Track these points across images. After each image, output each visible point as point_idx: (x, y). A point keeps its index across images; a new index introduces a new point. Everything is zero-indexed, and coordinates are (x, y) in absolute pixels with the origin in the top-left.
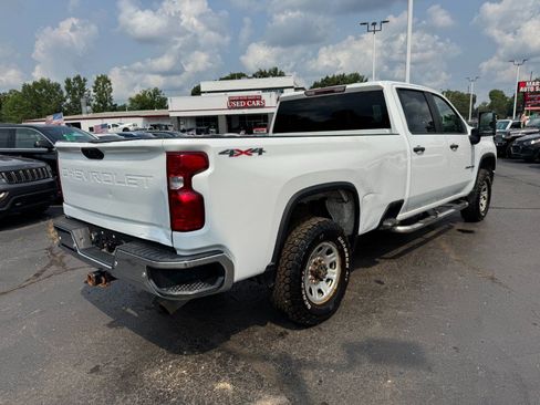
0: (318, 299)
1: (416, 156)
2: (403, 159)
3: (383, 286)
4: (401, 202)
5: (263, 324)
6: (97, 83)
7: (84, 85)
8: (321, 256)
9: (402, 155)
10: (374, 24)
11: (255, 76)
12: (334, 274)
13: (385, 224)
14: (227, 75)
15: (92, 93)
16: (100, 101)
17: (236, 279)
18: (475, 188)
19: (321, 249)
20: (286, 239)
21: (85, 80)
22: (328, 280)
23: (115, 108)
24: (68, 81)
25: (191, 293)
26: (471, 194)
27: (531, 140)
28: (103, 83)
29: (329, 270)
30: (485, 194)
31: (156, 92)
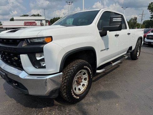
10: (69, 2)
11: (32, 16)
14: (23, 15)
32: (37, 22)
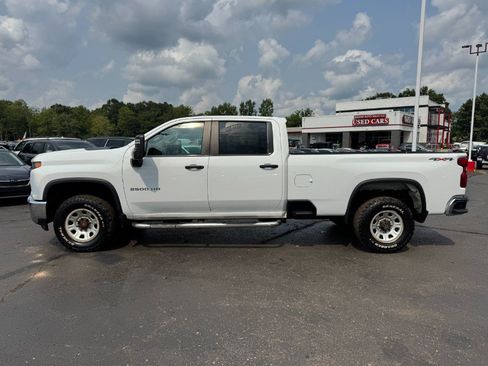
7: (253, 107)
21: (254, 104)
28: (267, 105)
31: (308, 112)
32: (390, 114)
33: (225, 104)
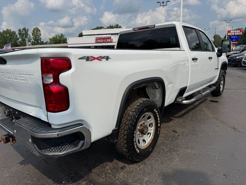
0: (143, 145)
1: (193, 63)
2: (187, 65)
3: (177, 134)
4: (186, 88)
5: (111, 161)
6: (34, 31)
7: (27, 32)
8: (144, 120)
9: (186, 62)
10: (163, 3)
11: (108, 28)
12: (152, 130)
13: (178, 100)
14: (95, 27)
15: (31, 36)
16: (35, 40)
17: (92, 140)
18: (218, 79)
19: (144, 116)
20: (124, 112)
21: (28, 30)
22: (148, 134)
23: (42, 43)
24: (20, 30)
25: (61, 154)
26: (217, 82)
27: (237, 56)
28: (37, 31)
29: (149, 128)
30: (222, 82)
31: (62, 35)
32: (113, 37)
33: (7, 30)
